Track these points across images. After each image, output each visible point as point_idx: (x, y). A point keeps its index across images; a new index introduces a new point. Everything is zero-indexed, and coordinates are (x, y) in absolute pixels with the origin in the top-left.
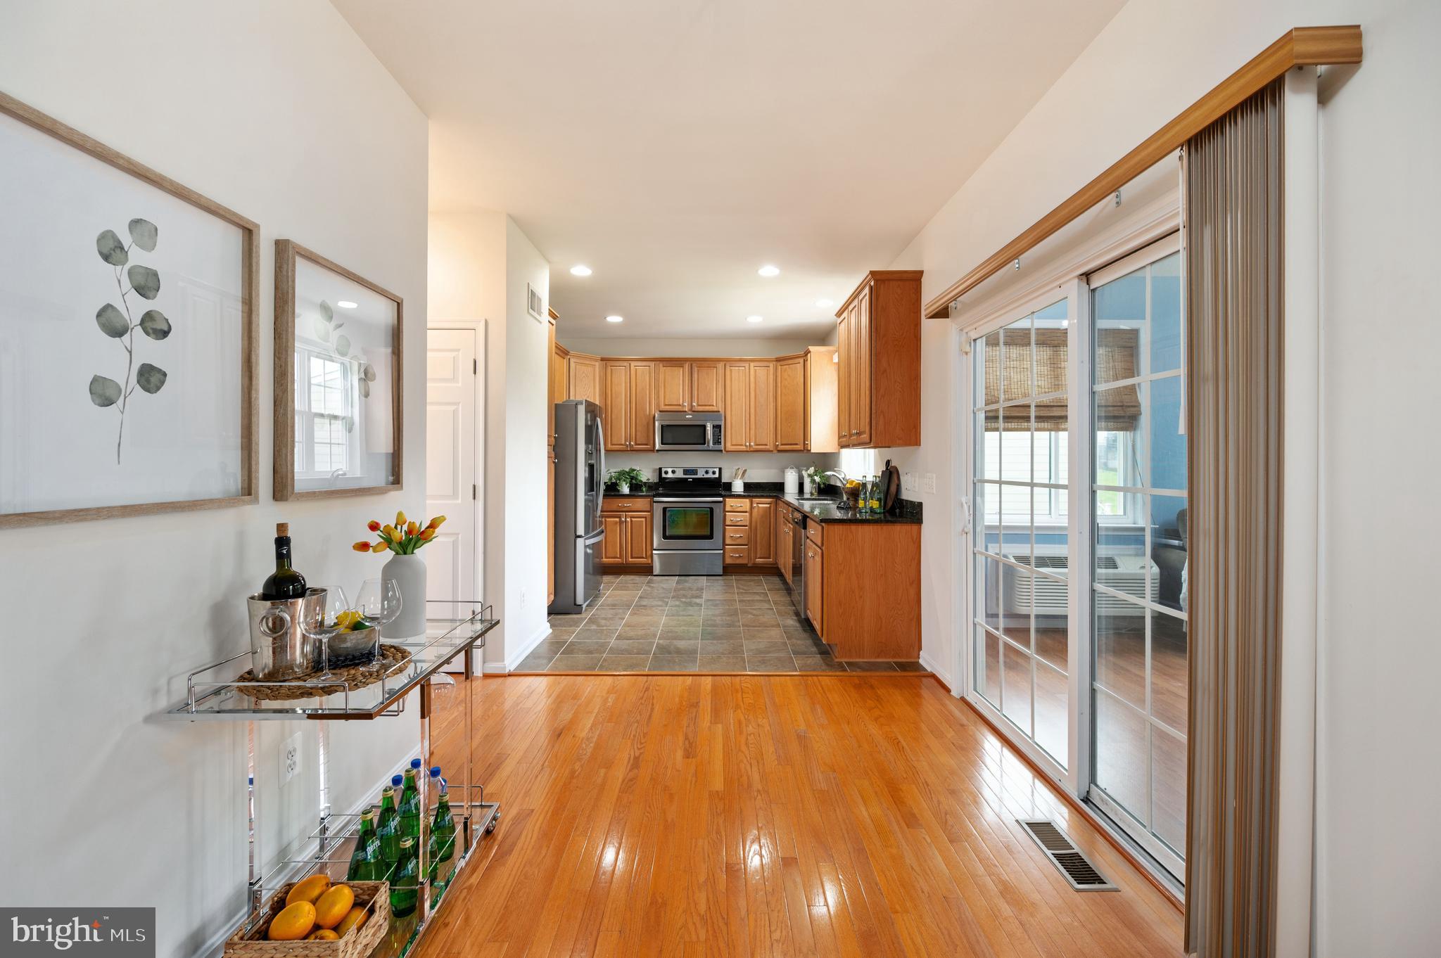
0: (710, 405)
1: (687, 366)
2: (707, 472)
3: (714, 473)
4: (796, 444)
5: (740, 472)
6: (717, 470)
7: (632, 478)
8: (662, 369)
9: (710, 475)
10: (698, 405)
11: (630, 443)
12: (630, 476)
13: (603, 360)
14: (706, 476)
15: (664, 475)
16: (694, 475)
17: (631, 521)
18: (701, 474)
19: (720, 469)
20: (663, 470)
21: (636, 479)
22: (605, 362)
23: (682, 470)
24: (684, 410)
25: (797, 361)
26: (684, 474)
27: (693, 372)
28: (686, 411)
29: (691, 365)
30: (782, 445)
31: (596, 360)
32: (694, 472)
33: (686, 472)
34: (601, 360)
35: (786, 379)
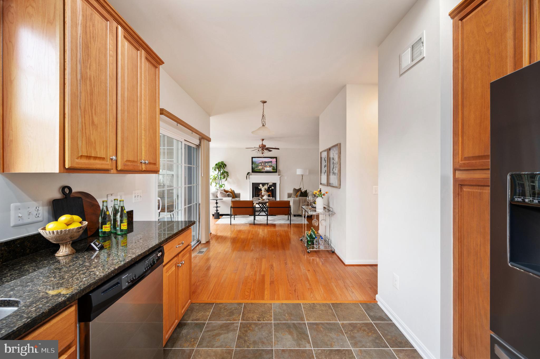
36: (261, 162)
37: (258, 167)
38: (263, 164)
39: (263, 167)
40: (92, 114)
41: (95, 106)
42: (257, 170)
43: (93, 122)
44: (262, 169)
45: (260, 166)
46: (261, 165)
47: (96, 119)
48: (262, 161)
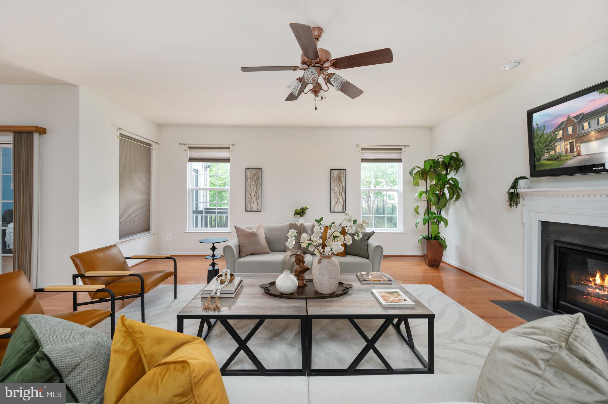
36: (563, 123)
37: (554, 149)
38: (570, 130)
39: (571, 144)
42: (548, 160)
44: (566, 151)
45: (561, 139)
46: (566, 137)
48: (565, 119)
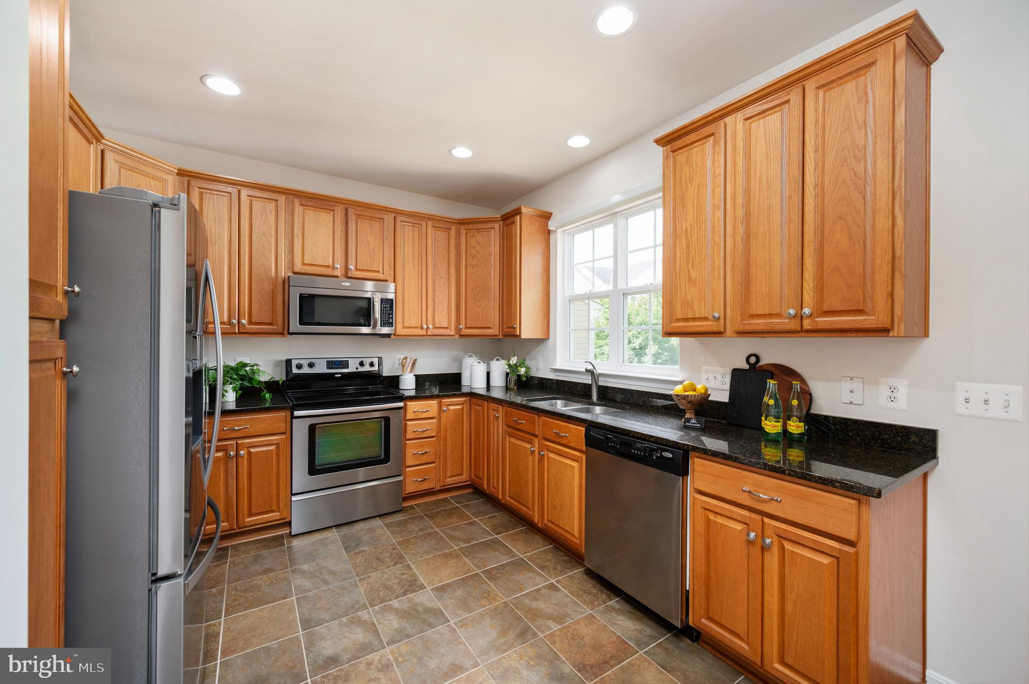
0: (374, 271)
1: (339, 210)
2: (362, 364)
3: (372, 365)
4: (490, 328)
5: (409, 363)
6: (376, 361)
7: (242, 378)
8: (298, 208)
9: (367, 368)
10: (357, 269)
11: (239, 322)
12: (238, 374)
13: (181, 173)
14: (361, 369)
15: (295, 371)
16: (344, 368)
17: (250, 453)
18: (353, 368)
19: (380, 359)
20: (294, 363)
21: (251, 380)
22: (186, 179)
23: (324, 362)
24: (336, 274)
25: (490, 225)
26: (329, 367)
27: (350, 222)
28: (337, 277)
29: (347, 210)
30: (467, 328)
31: (168, 172)
32: (345, 364)
33: (331, 364)
34: (178, 174)
35: (474, 247)
40: (688, 269)
41: (693, 259)
43: (690, 278)
47: (693, 274)
